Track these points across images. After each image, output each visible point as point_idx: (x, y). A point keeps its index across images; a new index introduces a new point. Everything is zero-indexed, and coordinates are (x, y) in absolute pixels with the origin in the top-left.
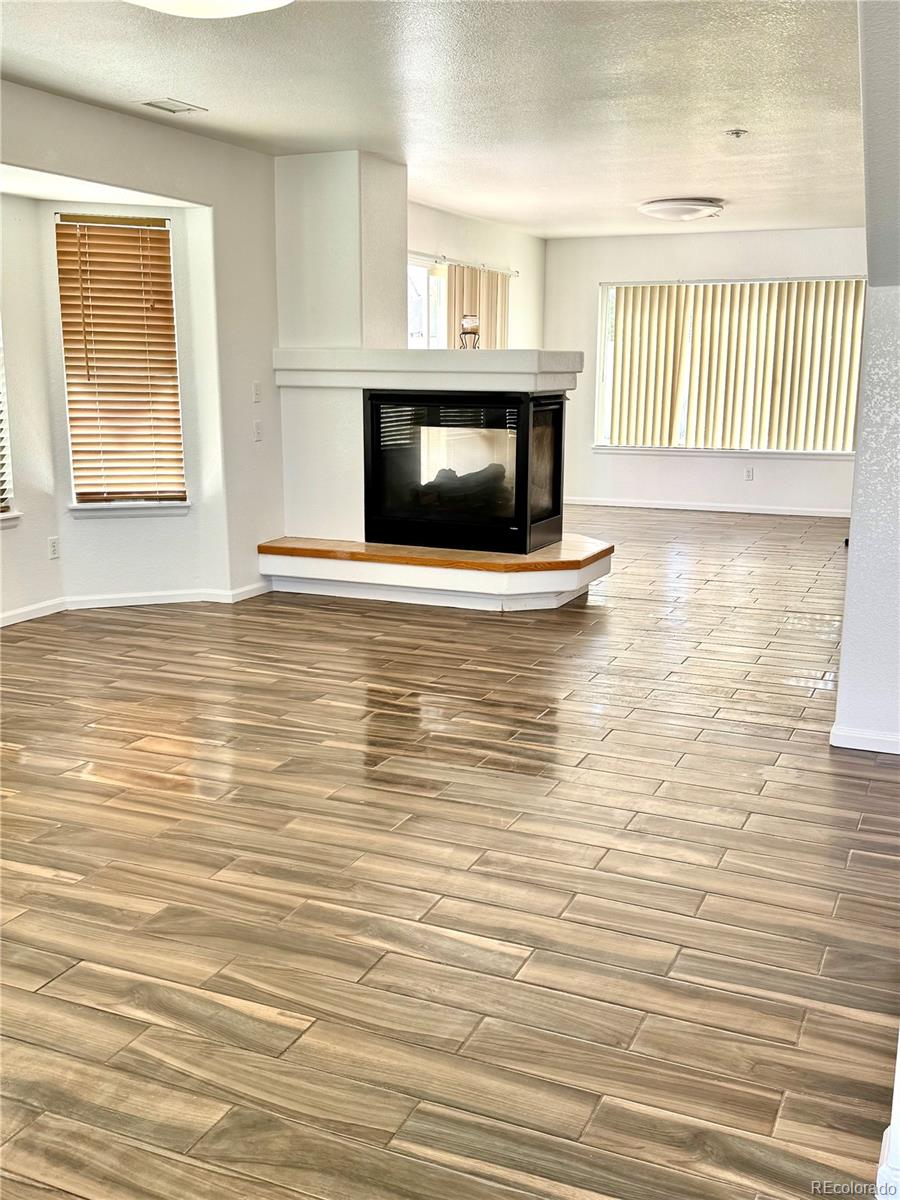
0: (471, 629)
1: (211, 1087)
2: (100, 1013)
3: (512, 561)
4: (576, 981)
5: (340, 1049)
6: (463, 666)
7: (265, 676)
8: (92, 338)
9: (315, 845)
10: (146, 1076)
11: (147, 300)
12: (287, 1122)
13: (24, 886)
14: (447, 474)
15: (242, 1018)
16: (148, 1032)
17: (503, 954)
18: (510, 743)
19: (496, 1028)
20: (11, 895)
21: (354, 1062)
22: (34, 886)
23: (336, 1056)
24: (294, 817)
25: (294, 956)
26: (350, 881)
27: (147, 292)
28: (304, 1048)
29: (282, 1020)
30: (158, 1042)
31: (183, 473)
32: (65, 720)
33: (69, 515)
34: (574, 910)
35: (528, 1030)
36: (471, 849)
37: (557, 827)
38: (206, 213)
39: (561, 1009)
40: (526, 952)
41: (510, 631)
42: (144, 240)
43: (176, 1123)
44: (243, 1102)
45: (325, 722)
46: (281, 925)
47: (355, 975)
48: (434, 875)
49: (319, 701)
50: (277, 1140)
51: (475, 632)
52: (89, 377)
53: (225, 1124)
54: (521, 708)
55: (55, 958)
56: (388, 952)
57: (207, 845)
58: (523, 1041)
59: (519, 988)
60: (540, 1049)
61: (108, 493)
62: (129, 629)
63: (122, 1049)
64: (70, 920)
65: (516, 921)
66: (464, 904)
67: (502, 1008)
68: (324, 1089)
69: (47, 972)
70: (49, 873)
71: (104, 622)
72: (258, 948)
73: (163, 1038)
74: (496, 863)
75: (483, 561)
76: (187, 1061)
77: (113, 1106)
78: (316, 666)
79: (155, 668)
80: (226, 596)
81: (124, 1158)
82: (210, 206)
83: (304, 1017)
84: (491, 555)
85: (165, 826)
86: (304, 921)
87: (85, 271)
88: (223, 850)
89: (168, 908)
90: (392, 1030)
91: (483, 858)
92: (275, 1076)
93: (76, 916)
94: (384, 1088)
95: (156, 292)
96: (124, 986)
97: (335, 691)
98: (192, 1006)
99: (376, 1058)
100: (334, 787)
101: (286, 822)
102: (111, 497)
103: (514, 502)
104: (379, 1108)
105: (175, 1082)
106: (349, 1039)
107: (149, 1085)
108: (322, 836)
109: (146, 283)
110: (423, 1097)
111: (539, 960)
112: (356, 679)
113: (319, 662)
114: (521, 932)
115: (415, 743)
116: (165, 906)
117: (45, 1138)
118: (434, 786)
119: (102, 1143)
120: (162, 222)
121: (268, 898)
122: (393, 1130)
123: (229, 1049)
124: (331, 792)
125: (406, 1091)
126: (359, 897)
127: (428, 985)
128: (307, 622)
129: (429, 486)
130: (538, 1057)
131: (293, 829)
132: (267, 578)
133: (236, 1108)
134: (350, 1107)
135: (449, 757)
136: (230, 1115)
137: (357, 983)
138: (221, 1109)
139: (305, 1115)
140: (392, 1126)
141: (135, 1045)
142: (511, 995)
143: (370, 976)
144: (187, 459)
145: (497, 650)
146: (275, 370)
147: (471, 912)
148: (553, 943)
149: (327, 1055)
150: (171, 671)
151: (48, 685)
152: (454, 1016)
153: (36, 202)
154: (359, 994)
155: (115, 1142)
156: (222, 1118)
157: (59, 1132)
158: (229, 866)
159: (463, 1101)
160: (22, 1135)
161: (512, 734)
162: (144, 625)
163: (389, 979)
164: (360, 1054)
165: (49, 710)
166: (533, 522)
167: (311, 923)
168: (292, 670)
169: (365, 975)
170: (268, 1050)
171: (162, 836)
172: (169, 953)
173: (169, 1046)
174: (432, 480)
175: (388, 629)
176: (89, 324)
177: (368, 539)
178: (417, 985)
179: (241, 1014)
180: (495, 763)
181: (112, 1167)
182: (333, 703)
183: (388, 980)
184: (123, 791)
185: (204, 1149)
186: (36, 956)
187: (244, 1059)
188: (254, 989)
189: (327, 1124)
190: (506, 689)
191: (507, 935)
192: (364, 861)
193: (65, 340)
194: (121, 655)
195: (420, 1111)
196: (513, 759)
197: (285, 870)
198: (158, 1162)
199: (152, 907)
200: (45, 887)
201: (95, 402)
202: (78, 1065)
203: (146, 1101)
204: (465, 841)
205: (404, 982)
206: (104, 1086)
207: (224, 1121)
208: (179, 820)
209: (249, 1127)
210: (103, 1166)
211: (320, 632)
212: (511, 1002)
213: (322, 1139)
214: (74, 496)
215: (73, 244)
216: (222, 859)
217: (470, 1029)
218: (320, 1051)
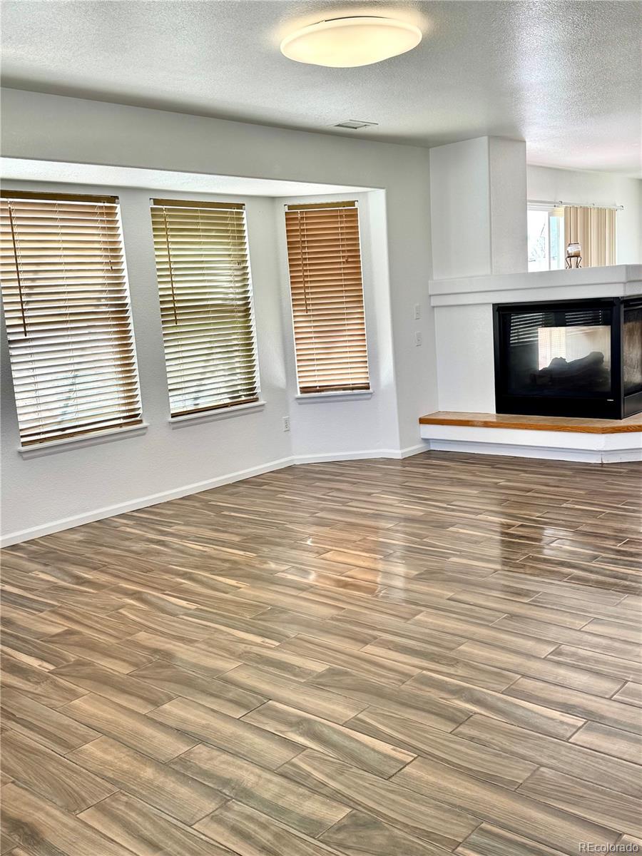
0: (575, 477)
1: (339, 795)
2: (276, 737)
3: (608, 425)
4: (616, 747)
5: (432, 779)
6: (564, 505)
7: (417, 510)
8: (309, 285)
9: (434, 632)
10: (299, 783)
11: (343, 257)
12: (386, 825)
13: (243, 648)
14: (558, 362)
15: (367, 750)
16: (304, 753)
17: (562, 723)
18: (594, 564)
19: (548, 776)
20: (234, 653)
21: (439, 789)
22: (248, 648)
23: (427, 783)
24: (422, 612)
25: (409, 710)
26: (455, 659)
27: (343, 251)
28: (406, 775)
29: (393, 753)
30: (310, 760)
31: (367, 370)
32: (284, 538)
33: (295, 402)
34: (624, 693)
35: (573, 780)
36: (549, 643)
37: (620, 630)
38: (381, 194)
39: (601, 767)
40: (580, 722)
41: (606, 478)
42: (341, 216)
43: (314, 817)
44: (359, 808)
45: (452, 544)
46: (403, 687)
47: (449, 727)
48: (517, 660)
49: (451, 529)
50: (377, 837)
51: (578, 479)
52: (307, 310)
53: (345, 822)
54: (606, 538)
55: (253, 697)
56: (475, 713)
57: (360, 627)
58: (567, 787)
59: (570, 748)
60: (581, 794)
61: (320, 387)
62: (332, 477)
63: (287, 763)
64: (267, 672)
65: (577, 699)
66: (537, 683)
67: (554, 761)
68: (416, 805)
69: (248, 706)
70: (259, 640)
71: (317, 473)
72: (383, 701)
73: (314, 758)
74: (567, 655)
75: (585, 425)
76: (327, 775)
77: (275, 801)
78: (452, 503)
79: (344, 504)
80: (397, 453)
81: (277, 836)
82: (383, 188)
83: (409, 753)
84: (592, 421)
85: (334, 612)
86: (419, 686)
87: (304, 242)
88: (370, 632)
89: (329, 669)
90: (471, 770)
91: (558, 650)
92: (383, 792)
93: (271, 669)
94: (458, 810)
95: (349, 251)
96: (294, 720)
97: (463, 522)
98: (335, 737)
99: (456, 788)
100: (453, 591)
101: (416, 615)
102: (322, 389)
103: (610, 381)
104: (452, 823)
105: (317, 789)
106: (439, 772)
107: (300, 789)
108: (439, 626)
109: (343, 245)
110: (486, 819)
111: (590, 729)
112: (480, 514)
113: (455, 500)
114: (579, 707)
115: (517, 561)
116: (328, 667)
117: (230, 816)
118: (526, 593)
119: (265, 825)
120: (352, 203)
121: (396, 668)
122: (460, 840)
123: (354, 770)
124: (450, 594)
125: (474, 813)
126: (460, 672)
127: (501, 740)
128: (451, 472)
129: (545, 371)
130: (577, 800)
131: (419, 620)
132: (426, 441)
133: (354, 811)
134: (433, 820)
135: (542, 573)
136: (349, 816)
137: (450, 733)
138: (344, 811)
139: (400, 822)
140: (461, 837)
141: (295, 761)
142: (564, 753)
143: (461, 729)
144: (370, 361)
145: (593, 493)
146: (430, 296)
147: (542, 689)
148: (602, 717)
149: (421, 781)
150: (355, 506)
151: (276, 515)
152: (518, 764)
153: (273, 199)
154: (450, 741)
155: (273, 825)
156: (344, 817)
157: (241, 814)
158: (373, 643)
159: (514, 825)
160: (217, 813)
161: (595, 557)
162: (342, 474)
163: (474, 733)
164: (444, 783)
165: (275, 531)
166: (625, 395)
167: (423, 687)
168: (434, 506)
169: (456, 728)
170: (381, 774)
171: (332, 619)
172: (325, 699)
173: (316, 764)
174: (547, 366)
175: (510, 477)
176: (307, 276)
177: (498, 411)
178: (493, 739)
179: (367, 746)
180: (578, 579)
181: (268, 841)
182: (461, 531)
183: (471, 733)
184: (312, 587)
185: (328, 836)
186: (243, 695)
187: (365, 778)
188: (378, 729)
189: (414, 830)
190: (597, 523)
191: (567, 708)
192: (467, 646)
193: (292, 288)
194: (324, 495)
195: (482, 829)
196: (593, 576)
197: (411, 648)
198: (299, 842)
199: (319, 667)
200: (256, 649)
201: (310, 327)
202: (257, 771)
203: (296, 800)
204: (544, 636)
205: (485, 736)
206: (271, 786)
207: (345, 819)
208: (344, 609)
209: (361, 825)
210: (263, 840)
211: (460, 479)
212: (562, 758)
213: (410, 841)
214: (299, 390)
215: (296, 224)
216: (369, 637)
217: (529, 775)
218: (418, 779)
